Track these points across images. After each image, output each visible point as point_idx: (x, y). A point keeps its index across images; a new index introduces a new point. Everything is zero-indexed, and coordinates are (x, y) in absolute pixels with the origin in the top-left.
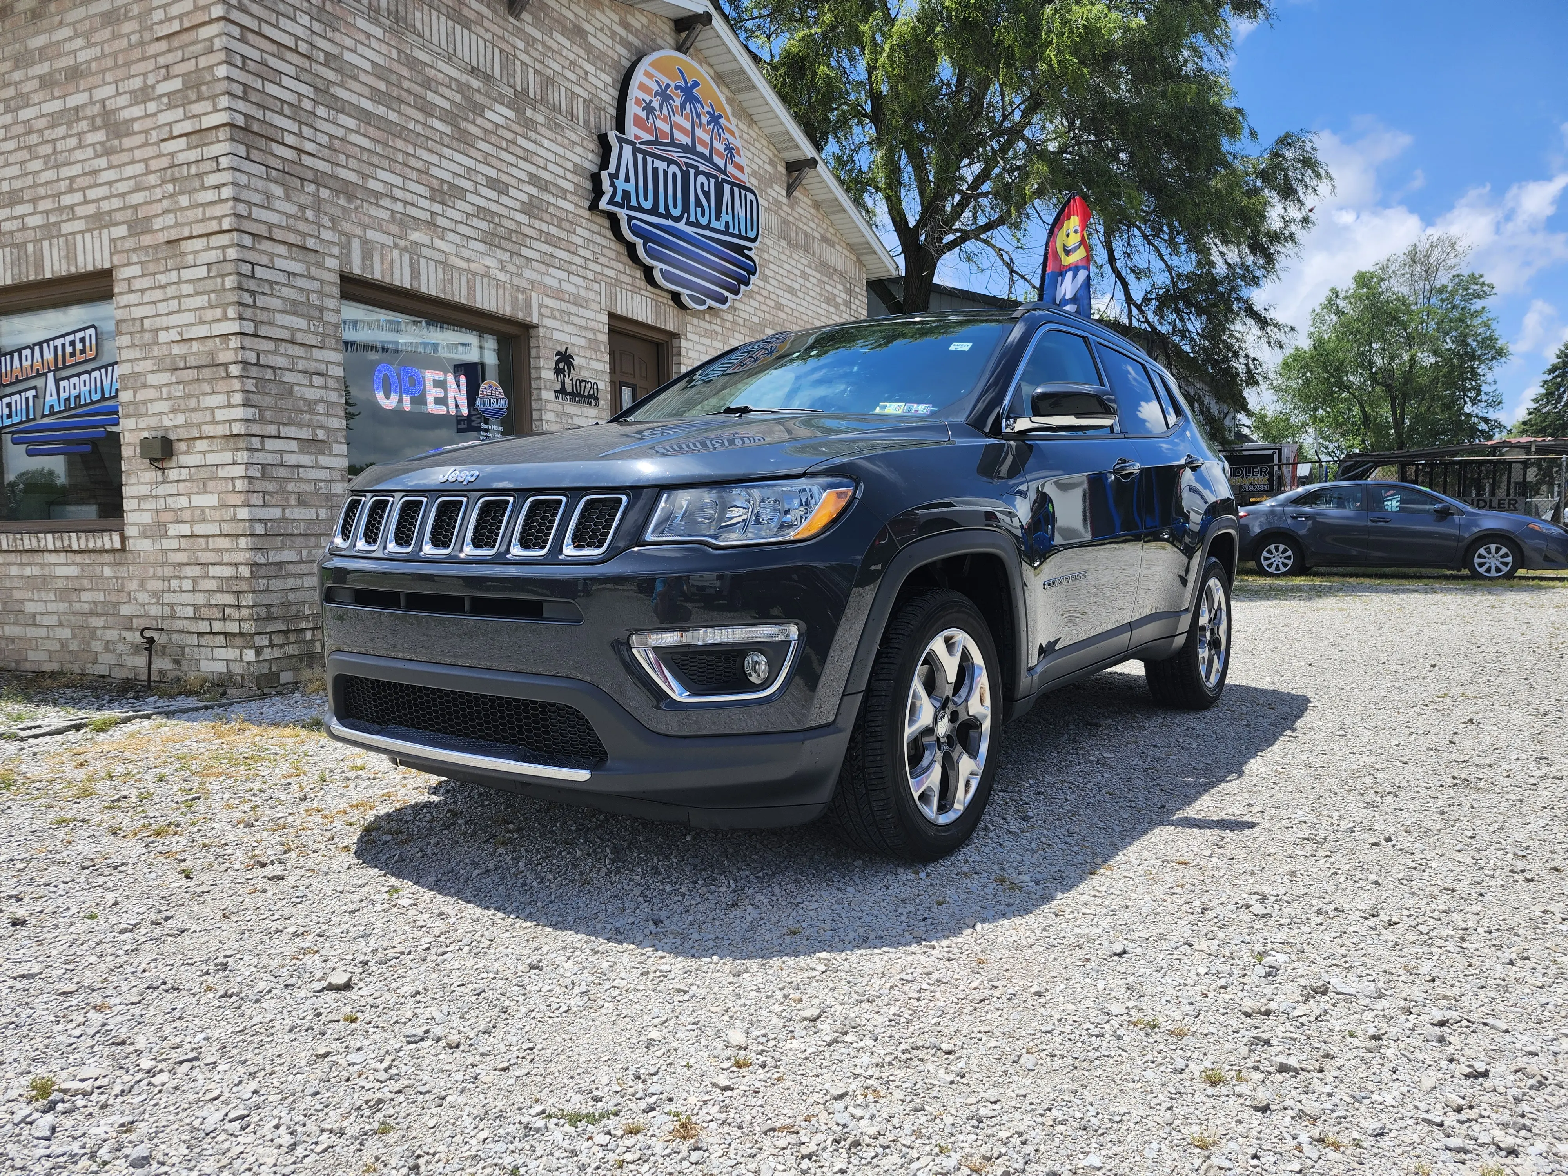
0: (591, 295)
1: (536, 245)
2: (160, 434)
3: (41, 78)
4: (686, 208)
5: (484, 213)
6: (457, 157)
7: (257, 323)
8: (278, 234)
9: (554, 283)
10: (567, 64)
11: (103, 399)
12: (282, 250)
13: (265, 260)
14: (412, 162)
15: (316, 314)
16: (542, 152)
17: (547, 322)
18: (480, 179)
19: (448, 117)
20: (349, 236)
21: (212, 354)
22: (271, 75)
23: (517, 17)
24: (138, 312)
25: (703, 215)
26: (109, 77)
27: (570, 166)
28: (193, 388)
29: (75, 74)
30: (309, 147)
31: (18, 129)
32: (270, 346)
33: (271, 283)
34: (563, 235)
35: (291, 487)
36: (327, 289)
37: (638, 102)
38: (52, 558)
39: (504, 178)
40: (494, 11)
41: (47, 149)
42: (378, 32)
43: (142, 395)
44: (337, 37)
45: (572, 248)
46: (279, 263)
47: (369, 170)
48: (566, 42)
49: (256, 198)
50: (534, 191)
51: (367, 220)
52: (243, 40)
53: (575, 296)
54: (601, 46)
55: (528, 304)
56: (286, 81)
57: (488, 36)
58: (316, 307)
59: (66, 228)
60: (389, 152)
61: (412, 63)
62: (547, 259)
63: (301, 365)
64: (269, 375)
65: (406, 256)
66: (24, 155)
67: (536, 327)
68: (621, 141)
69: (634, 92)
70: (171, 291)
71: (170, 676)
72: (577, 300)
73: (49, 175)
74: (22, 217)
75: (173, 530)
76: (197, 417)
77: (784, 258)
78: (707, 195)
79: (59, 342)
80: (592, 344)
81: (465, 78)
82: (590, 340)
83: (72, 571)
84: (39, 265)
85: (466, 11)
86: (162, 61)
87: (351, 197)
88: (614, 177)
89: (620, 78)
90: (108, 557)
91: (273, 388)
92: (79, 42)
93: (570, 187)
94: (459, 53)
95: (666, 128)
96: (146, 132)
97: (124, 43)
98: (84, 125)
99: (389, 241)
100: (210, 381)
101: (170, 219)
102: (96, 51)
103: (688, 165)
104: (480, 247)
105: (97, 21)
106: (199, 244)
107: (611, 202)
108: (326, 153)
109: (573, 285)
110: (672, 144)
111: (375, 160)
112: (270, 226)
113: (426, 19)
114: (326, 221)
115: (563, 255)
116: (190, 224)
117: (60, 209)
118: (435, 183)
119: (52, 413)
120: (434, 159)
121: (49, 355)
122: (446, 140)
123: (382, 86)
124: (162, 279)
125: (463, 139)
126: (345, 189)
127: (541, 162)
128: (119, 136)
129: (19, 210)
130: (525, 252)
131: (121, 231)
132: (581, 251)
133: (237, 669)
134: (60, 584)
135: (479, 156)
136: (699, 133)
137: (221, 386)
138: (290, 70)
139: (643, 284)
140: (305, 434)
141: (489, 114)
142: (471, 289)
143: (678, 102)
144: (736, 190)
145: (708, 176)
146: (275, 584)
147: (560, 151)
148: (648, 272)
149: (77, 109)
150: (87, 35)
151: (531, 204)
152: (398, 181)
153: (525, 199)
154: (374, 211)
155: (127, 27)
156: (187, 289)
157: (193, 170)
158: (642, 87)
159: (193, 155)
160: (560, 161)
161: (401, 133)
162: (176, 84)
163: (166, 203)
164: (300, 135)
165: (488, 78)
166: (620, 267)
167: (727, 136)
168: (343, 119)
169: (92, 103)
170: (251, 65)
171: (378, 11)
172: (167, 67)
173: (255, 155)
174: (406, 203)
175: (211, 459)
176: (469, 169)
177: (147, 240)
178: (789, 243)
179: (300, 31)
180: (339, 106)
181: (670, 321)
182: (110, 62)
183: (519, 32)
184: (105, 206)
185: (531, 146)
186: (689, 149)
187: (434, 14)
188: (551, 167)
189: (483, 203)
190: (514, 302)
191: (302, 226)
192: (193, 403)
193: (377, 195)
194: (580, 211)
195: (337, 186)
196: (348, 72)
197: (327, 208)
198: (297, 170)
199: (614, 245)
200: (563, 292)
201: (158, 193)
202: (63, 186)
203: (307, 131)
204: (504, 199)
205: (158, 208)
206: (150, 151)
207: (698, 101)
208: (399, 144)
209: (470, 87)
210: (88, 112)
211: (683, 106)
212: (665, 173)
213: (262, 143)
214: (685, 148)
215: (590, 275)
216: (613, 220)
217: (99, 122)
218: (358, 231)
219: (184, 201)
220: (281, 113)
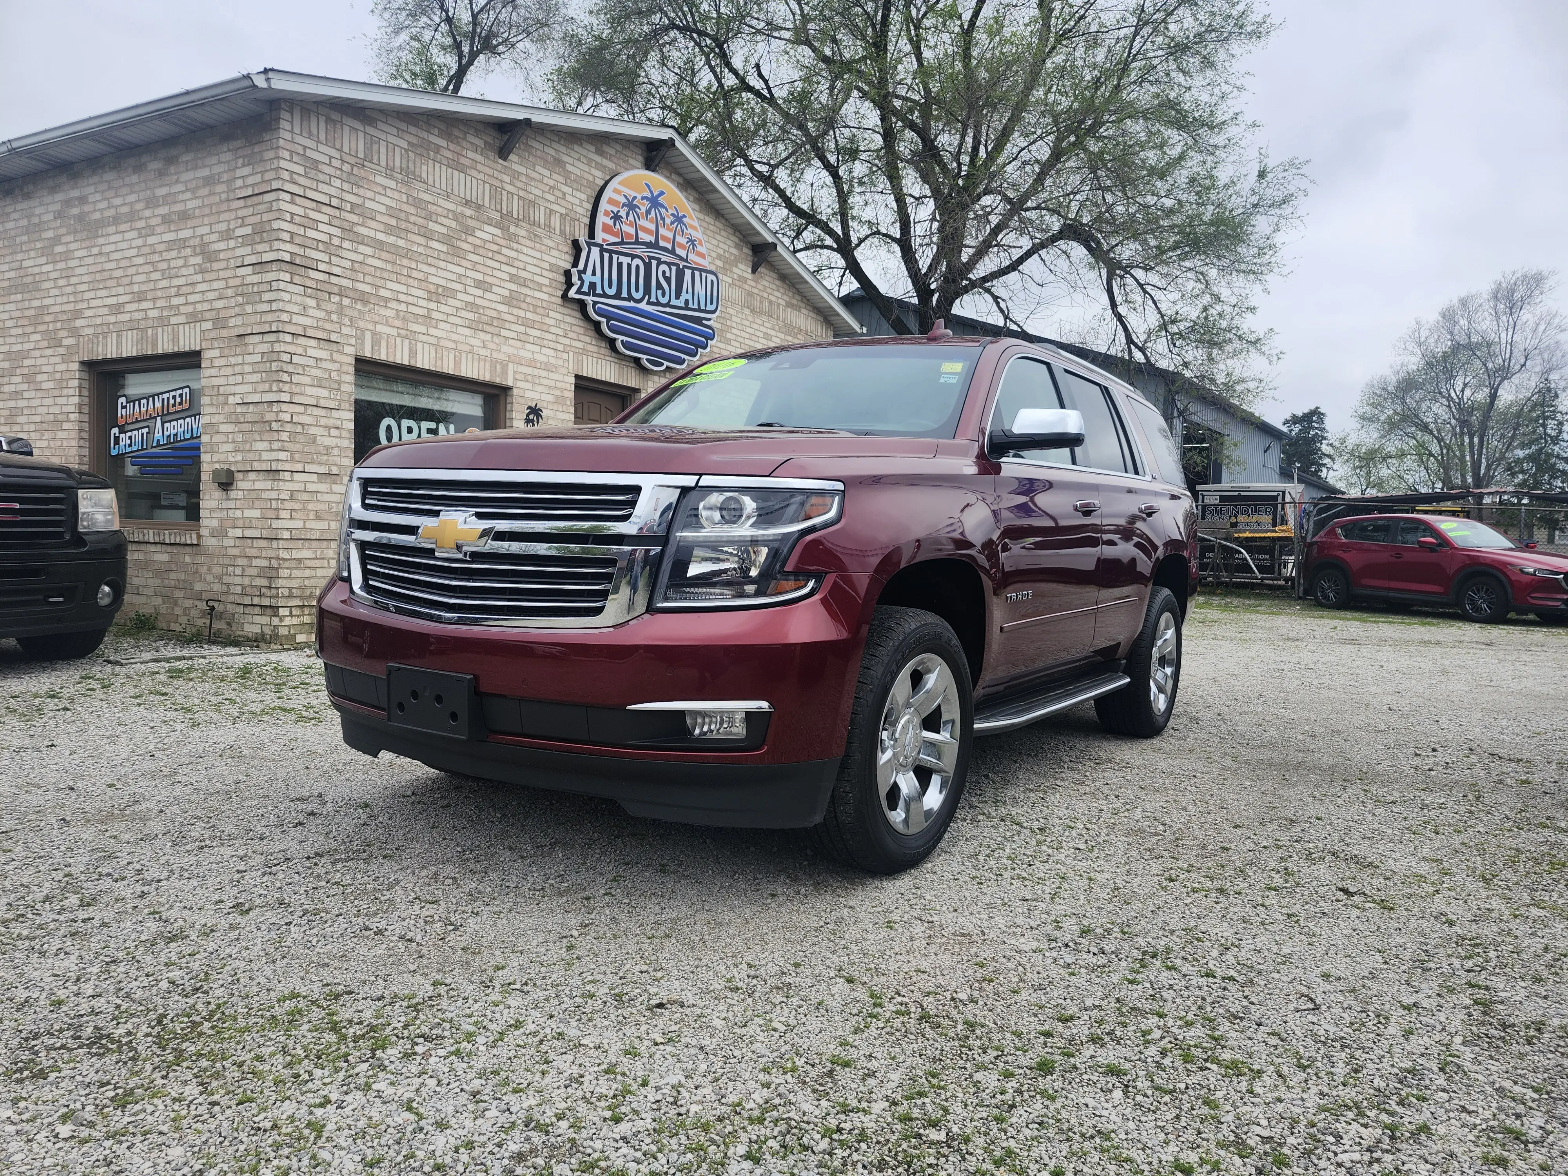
0: (560, 362)
1: (514, 327)
2: (226, 467)
3: (163, 216)
4: (648, 291)
5: (471, 307)
6: (451, 267)
7: (292, 394)
8: (310, 333)
9: (529, 355)
10: (547, 189)
11: (192, 437)
12: (313, 343)
13: (300, 351)
14: (415, 274)
15: (336, 386)
16: (522, 257)
17: (519, 384)
18: (469, 282)
19: (445, 240)
20: (363, 331)
21: (262, 414)
22: (310, 224)
23: (505, 159)
24: (216, 382)
25: (663, 295)
26: (206, 221)
27: (547, 266)
28: (248, 436)
29: (184, 216)
30: (336, 270)
31: (146, 250)
32: (301, 409)
33: (304, 366)
34: (537, 318)
35: (310, 506)
36: (345, 368)
37: (606, 213)
38: (152, 548)
39: (489, 279)
40: (487, 157)
41: (163, 265)
42: (393, 184)
43: (217, 438)
44: (361, 192)
45: (545, 328)
46: (311, 352)
47: (380, 283)
48: (546, 173)
49: (295, 309)
50: (514, 287)
51: (377, 319)
52: (292, 202)
53: (546, 364)
54: (578, 172)
55: (505, 372)
56: (322, 227)
57: (481, 176)
58: (336, 381)
59: (174, 320)
60: (397, 269)
61: (418, 203)
62: (523, 337)
63: (323, 421)
64: (299, 429)
65: (407, 342)
66: (149, 268)
67: (511, 388)
68: (589, 245)
69: (604, 205)
70: (238, 369)
71: (224, 634)
72: (548, 367)
73: (164, 283)
74: (145, 310)
75: (232, 533)
76: (250, 456)
77: (747, 323)
78: (668, 280)
79: (165, 396)
80: (559, 400)
81: (460, 209)
82: (557, 397)
83: (165, 557)
84: (155, 345)
85: (463, 160)
86: (240, 213)
87: (365, 302)
88: (581, 273)
89: (594, 194)
90: (188, 550)
91: (300, 438)
92: (188, 195)
93: (546, 282)
94: (456, 192)
95: (632, 231)
96: (227, 260)
97: (217, 199)
98: (188, 251)
99: (394, 332)
100: (260, 432)
101: (238, 321)
102: (198, 203)
103: (650, 258)
104: (467, 332)
105: (201, 182)
106: (257, 339)
107: (579, 292)
108: (348, 273)
109: (545, 355)
110: (637, 242)
111: (385, 275)
112: (305, 328)
113: (431, 170)
114: (346, 321)
115: (537, 333)
116: (252, 325)
117: (170, 307)
118: (432, 288)
119: (158, 445)
120: (432, 270)
121: (158, 405)
122: (442, 256)
123: (393, 222)
124: (233, 360)
125: (456, 253)
126: (363, 298)
127: (521, 265)
128: (211, 262)
129: (145, 305)
130: (504, 333)
131: (208, 325)
132: (553, 330)
133: (267, 631)
134: (157, 566)
135: (469, 266)
136: (662, 231)
137: (266, 436)
138: (325, 219)
139: (607, 352)
140: (323, 469)
141: (478, 233)
142: (457, 363)
143: (643, 209)
144: (697, 273)
145: (669, 264)
146: (296, 573)
147: (538, 255)
148: (612, 342)
149: (185, 240)
150: (193, 190)
151: (511, 297)
152: (403, 288)
153: (507, 293)
154: (383, 311)
155: (220, 188)
156: (248, 369)
157: (256, 289)
158: (611, 201)
159: (256, 279)
160: (537, 262)
161: (407, 254)
162: (248, 230)
163: (237, 310)
164: (330, 263)
165: (479, 207)
166: (588, 339)
167: (690, 231)
168: (362, 248)
169: (194, 237)
170: (297, 219)
171: (393, 170)
172: (242, 218)
173: (297, 279)
174: (408, 303)
175: (259, 485)
176: (460, 275)
177: (224, 333)
178: (753, 311)
179: (332, 191)
180: (361, 240)
181: (631, 379)
182: (207, 211)
183: (506, 170)
184: (199, 307)
185: (513, 254)
186: (655, 245)
187: (437, 165)
188: (529, 268)
189: (470, 299)
190: (493, 370)
191: (328, 326)
192: (248, 447)
193: (386, 300)
194: (553, 299)
195: (356, 296)
196: (367, 215)
197: (348, 312)
198: (326, 287)
199: (581, 323)
200: (535, 361)
201: (233, 302)
202: (173, 291)
203: (334, 260)
204: (488, 295)
205: (232, 312)
206: (229, 273)
207: (662, 206)
208: (405, 262)
209: (463, 215)
210: (192, 243)
211: (648, 212)
212: (629, 266)
213: (302, 271)
214: (649, 245)
215: (560, 347)
216: (582, 305)
217: (198, 250)
218: (370, 326)
219: (249, 309)
220: (317, 249)
